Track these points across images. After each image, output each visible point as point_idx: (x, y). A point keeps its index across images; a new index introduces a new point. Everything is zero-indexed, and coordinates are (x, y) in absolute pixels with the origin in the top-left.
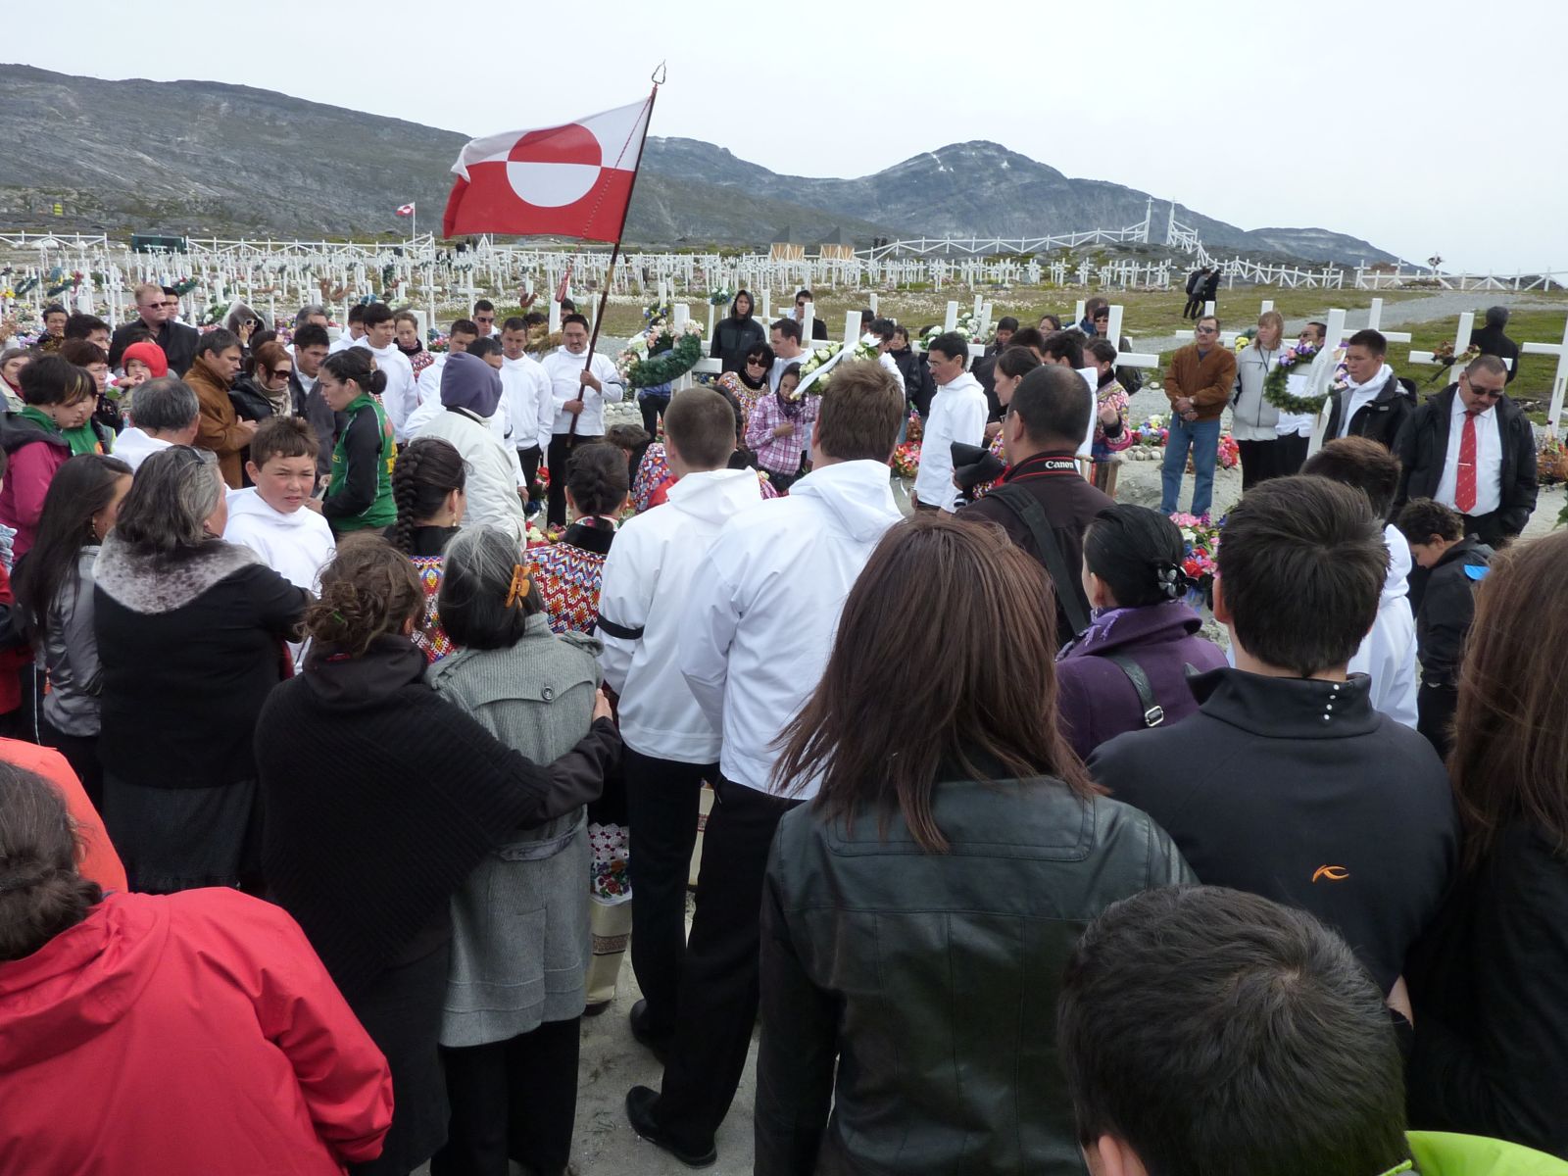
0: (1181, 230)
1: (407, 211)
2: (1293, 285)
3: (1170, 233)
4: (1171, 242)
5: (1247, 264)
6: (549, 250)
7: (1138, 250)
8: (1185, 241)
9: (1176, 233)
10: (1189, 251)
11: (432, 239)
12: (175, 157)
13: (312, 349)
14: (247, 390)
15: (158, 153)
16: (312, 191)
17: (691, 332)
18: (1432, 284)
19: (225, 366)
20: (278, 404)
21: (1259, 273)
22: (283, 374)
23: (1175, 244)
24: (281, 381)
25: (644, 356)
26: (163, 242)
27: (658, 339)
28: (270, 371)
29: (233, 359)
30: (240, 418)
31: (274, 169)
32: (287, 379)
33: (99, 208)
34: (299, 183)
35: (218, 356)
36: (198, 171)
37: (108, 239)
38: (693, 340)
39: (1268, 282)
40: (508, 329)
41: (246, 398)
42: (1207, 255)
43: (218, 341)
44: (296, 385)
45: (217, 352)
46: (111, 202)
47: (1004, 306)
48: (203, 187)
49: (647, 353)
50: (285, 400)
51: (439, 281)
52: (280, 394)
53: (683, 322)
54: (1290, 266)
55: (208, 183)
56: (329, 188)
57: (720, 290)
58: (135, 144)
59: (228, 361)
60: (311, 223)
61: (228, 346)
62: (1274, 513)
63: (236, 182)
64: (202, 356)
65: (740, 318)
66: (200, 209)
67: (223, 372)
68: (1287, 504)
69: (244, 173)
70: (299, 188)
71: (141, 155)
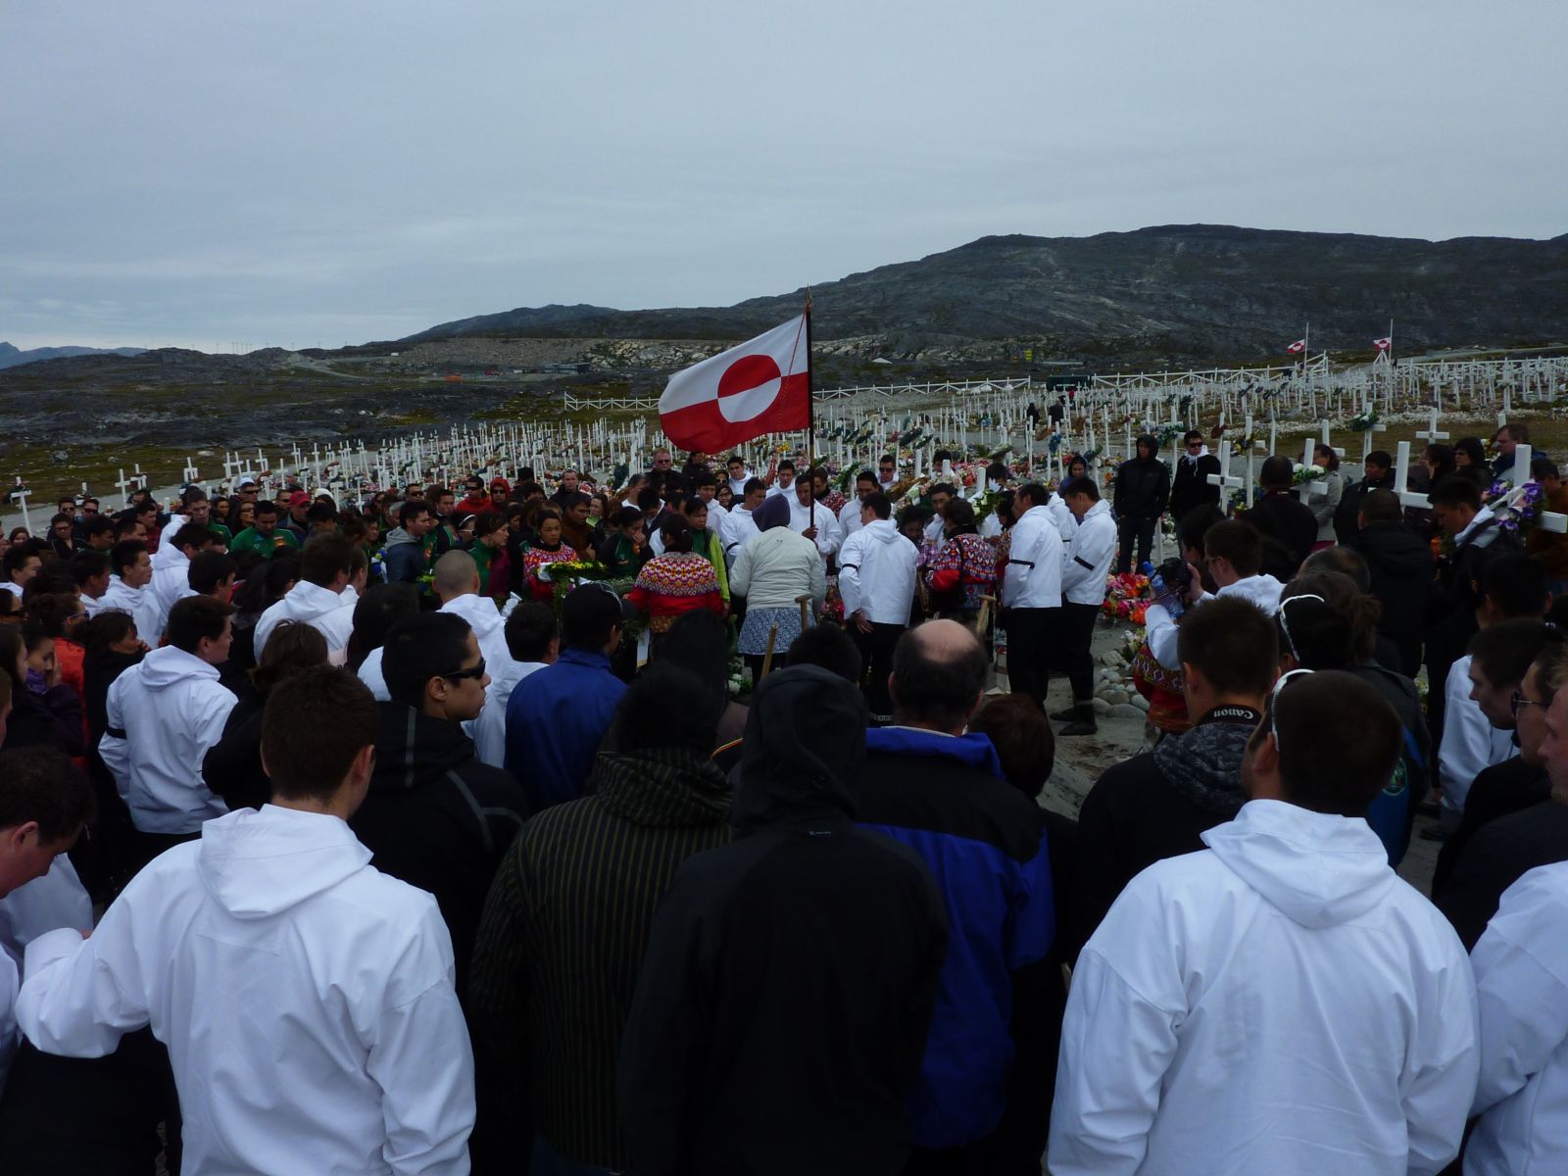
11: (1325, 359)
12: (1133, 298)
15: (1118, 296)
26: (1072, 380)
31: (1221, 299)
34: (1245, 309)
36: (1152, 308)
37: (1032, 380)
48: (1155, 323)
55: (1159, 318)
58: (1100, 290)
60: (1251, 347)
63: (1185, 315)
66: (1148, 343)
69: (1193, 306)
71: (1103, 300)
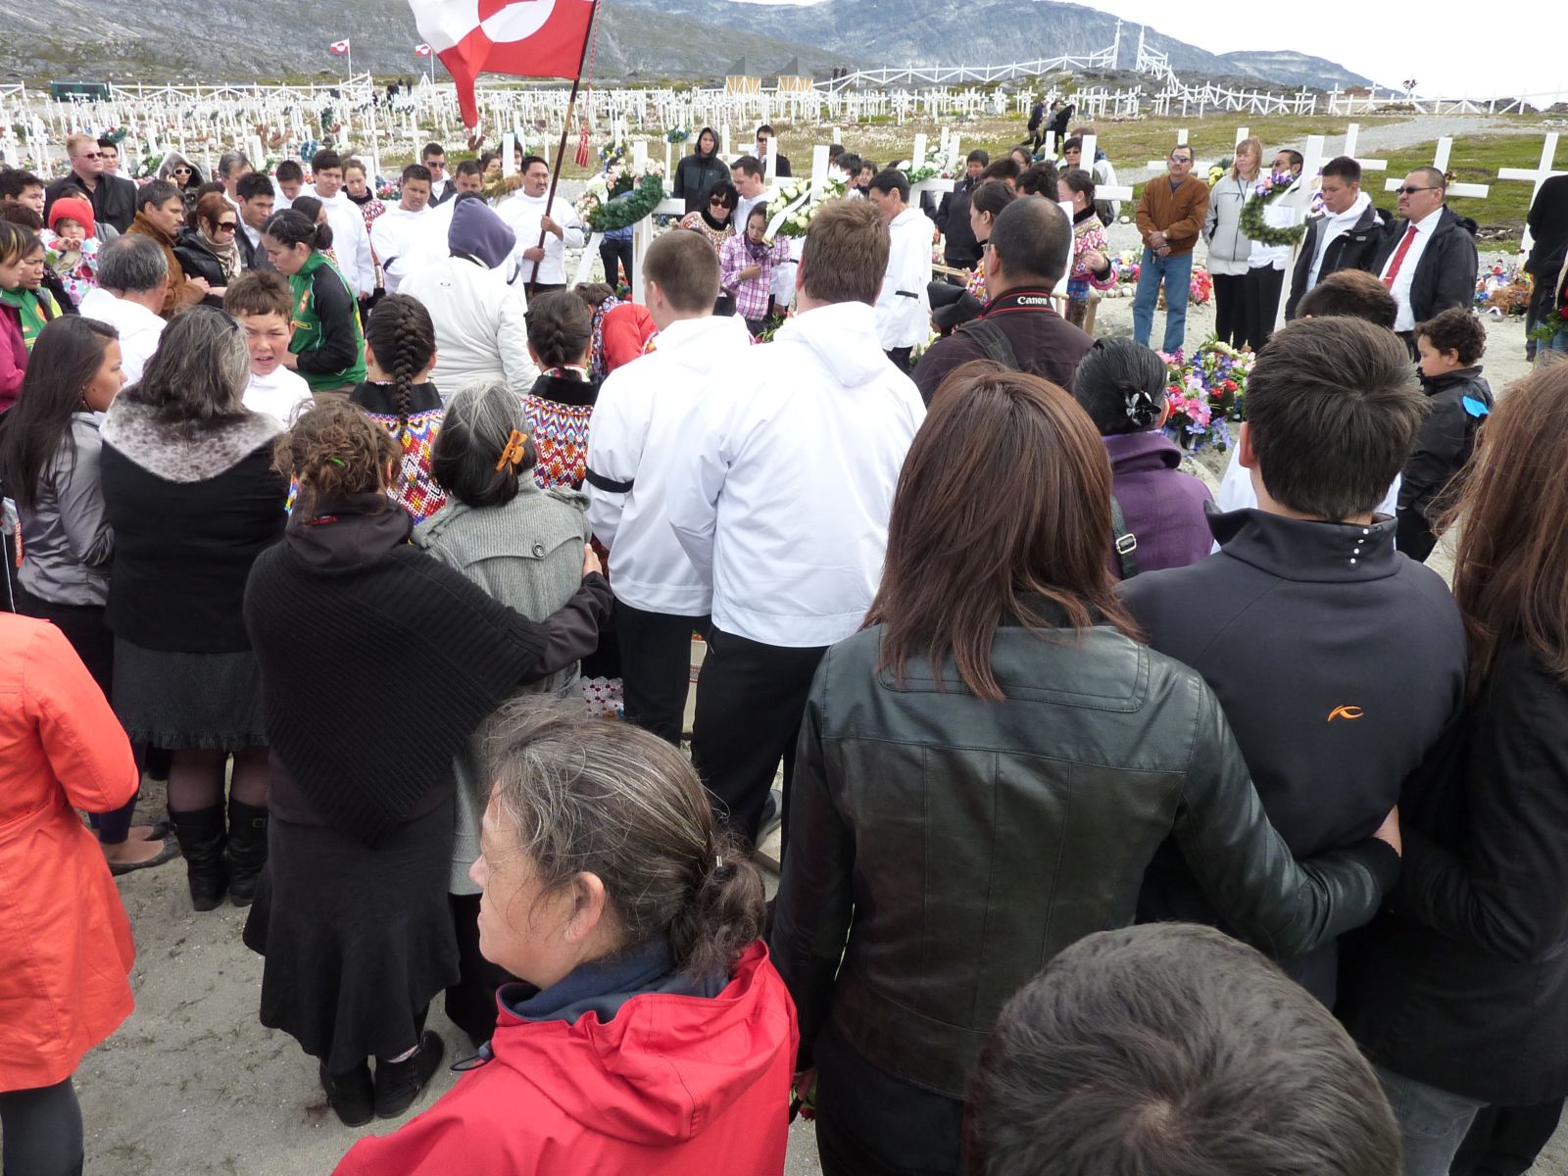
0: (1150, 54)
1: (341, 49)
2: (1265, 111)
3: (1139, 58)
4: (1140, 67)
5: (1219, 90)
6: (494, 88)
7: (1106, 76)
8: (1155, 66)
9: (1146, 58)
10: (1159, 77)
11: (370, 79)
13: (257, 199)
14: (192, 246)
16: (238, 29)
17: (651, 173)
18: (1406, 108)
19: (168, 219)
20: (226, 259)
21: (1230, 99)
22: (228, 226)
23: (1144, 70)
24: (226, 234)
25: (604, 199)
26: (85, 89)
27: (618, 180)
28: (214, 224)
29: (176, 211)
30: (188, 277)
32: (233, 231)
33: (13, 54)
34: (224, 20)
35: (159, 209)
36: (115, 10)
37: (26, 88)
38: (655, 180)
39: (1239, 108)
40: (462, 174)
41: (193, 255)
42: (1177, 81)
43: (158, 193)
44: (243, 238)
45: (158, 205)
46: (25, 48)
47: (970, 139)
48: (122, 28)
49: (607, 194)
50: (233, 254)
51: (381, 124)
52: (227, 248)
53: (641, 163)
54: (1262, 91)
55: (126, 23)
56: (256, 26)
57: (677, 127)
59: (171, 214)
60: (241, 64)
61: (168, 198)
62: (1310, 358)
63: (156, 22)
64: (142, 210)
65: (703, 156)
66: (121, 52)
67: (166, 227)
68: (1324, 347)
69: (164, 12)
70: (222, 26)
